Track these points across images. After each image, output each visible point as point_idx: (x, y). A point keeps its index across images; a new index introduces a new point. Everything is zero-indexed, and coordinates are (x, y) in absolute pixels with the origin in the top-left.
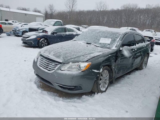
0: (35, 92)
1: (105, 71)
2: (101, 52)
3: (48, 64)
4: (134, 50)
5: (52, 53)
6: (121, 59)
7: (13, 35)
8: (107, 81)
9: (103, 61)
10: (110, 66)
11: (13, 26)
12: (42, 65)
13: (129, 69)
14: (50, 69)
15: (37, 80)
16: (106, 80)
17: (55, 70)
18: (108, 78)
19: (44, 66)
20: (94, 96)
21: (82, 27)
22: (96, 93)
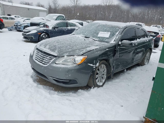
0: (30, 86)
1: (102, 65)
2: (98, 45)
3: (43, 57)
4: (135, 44)
5: (48, 47)
6: (120, 54)
7: (15, 30)
8: (105, 76)
9: (100, 56)
10: (107, 60)
11: (15, 20)
12: (38, 59)
13: (129, 64)
14: (45, 62)
15: (34, 74)
16: (103, 75)
17: (49, 64)
18: (106, 73)
19: (39, 60)
20: (90, 90)
21: (87, 22)
22: (92, 87)
